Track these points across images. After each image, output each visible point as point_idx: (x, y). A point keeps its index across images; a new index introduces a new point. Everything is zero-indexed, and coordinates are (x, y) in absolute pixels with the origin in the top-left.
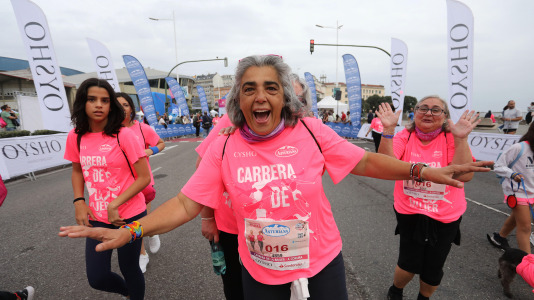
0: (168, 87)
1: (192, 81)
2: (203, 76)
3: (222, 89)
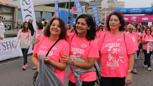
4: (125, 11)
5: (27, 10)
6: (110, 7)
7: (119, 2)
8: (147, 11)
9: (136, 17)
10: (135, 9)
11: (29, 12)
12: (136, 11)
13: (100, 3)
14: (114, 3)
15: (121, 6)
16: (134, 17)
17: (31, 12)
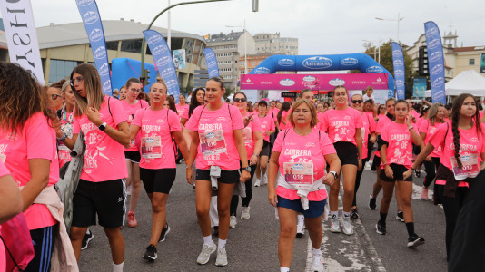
0: (149, 52)
1: (201, 43)
2: (222, 35)
3: (251, 58)
4: (291, 62)
5: (25, 58)
6: (261, 51)
7: (284, 39)
8: (345, 61)
9: (313, 79)
10: (314, 58)
11: (30, 63)
12: (318, 64)
13: (234, 42)
14: (271, 41)
15: (289, 49)
16: (309, 78)
17: (33, 65)
